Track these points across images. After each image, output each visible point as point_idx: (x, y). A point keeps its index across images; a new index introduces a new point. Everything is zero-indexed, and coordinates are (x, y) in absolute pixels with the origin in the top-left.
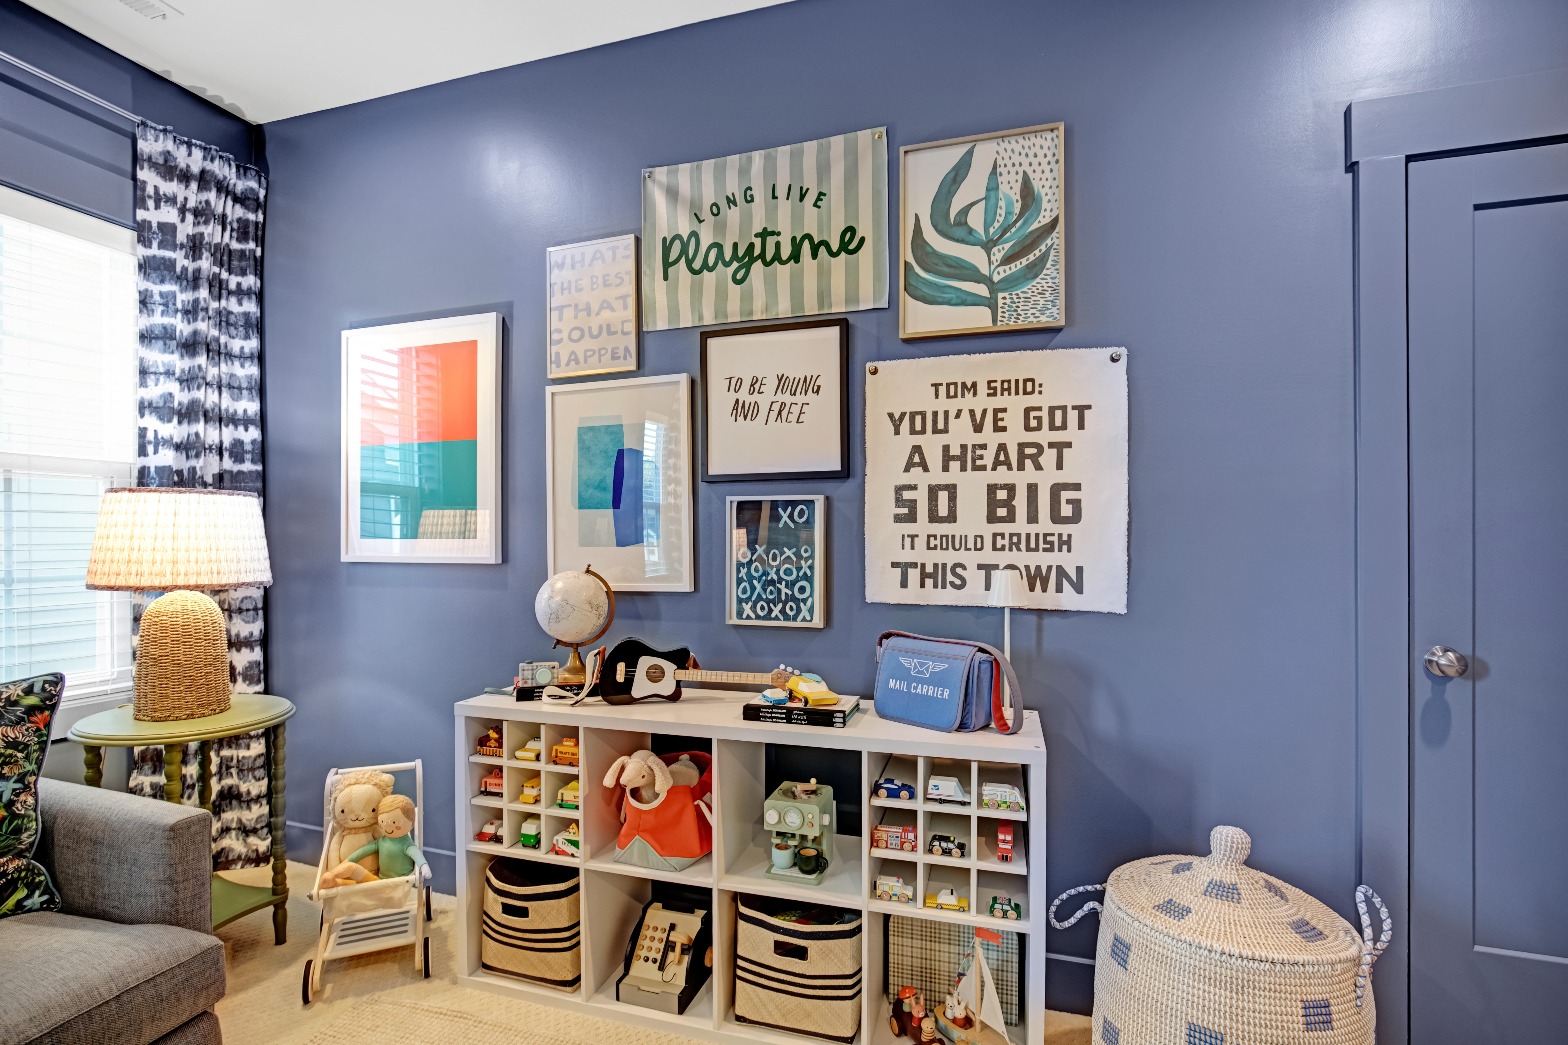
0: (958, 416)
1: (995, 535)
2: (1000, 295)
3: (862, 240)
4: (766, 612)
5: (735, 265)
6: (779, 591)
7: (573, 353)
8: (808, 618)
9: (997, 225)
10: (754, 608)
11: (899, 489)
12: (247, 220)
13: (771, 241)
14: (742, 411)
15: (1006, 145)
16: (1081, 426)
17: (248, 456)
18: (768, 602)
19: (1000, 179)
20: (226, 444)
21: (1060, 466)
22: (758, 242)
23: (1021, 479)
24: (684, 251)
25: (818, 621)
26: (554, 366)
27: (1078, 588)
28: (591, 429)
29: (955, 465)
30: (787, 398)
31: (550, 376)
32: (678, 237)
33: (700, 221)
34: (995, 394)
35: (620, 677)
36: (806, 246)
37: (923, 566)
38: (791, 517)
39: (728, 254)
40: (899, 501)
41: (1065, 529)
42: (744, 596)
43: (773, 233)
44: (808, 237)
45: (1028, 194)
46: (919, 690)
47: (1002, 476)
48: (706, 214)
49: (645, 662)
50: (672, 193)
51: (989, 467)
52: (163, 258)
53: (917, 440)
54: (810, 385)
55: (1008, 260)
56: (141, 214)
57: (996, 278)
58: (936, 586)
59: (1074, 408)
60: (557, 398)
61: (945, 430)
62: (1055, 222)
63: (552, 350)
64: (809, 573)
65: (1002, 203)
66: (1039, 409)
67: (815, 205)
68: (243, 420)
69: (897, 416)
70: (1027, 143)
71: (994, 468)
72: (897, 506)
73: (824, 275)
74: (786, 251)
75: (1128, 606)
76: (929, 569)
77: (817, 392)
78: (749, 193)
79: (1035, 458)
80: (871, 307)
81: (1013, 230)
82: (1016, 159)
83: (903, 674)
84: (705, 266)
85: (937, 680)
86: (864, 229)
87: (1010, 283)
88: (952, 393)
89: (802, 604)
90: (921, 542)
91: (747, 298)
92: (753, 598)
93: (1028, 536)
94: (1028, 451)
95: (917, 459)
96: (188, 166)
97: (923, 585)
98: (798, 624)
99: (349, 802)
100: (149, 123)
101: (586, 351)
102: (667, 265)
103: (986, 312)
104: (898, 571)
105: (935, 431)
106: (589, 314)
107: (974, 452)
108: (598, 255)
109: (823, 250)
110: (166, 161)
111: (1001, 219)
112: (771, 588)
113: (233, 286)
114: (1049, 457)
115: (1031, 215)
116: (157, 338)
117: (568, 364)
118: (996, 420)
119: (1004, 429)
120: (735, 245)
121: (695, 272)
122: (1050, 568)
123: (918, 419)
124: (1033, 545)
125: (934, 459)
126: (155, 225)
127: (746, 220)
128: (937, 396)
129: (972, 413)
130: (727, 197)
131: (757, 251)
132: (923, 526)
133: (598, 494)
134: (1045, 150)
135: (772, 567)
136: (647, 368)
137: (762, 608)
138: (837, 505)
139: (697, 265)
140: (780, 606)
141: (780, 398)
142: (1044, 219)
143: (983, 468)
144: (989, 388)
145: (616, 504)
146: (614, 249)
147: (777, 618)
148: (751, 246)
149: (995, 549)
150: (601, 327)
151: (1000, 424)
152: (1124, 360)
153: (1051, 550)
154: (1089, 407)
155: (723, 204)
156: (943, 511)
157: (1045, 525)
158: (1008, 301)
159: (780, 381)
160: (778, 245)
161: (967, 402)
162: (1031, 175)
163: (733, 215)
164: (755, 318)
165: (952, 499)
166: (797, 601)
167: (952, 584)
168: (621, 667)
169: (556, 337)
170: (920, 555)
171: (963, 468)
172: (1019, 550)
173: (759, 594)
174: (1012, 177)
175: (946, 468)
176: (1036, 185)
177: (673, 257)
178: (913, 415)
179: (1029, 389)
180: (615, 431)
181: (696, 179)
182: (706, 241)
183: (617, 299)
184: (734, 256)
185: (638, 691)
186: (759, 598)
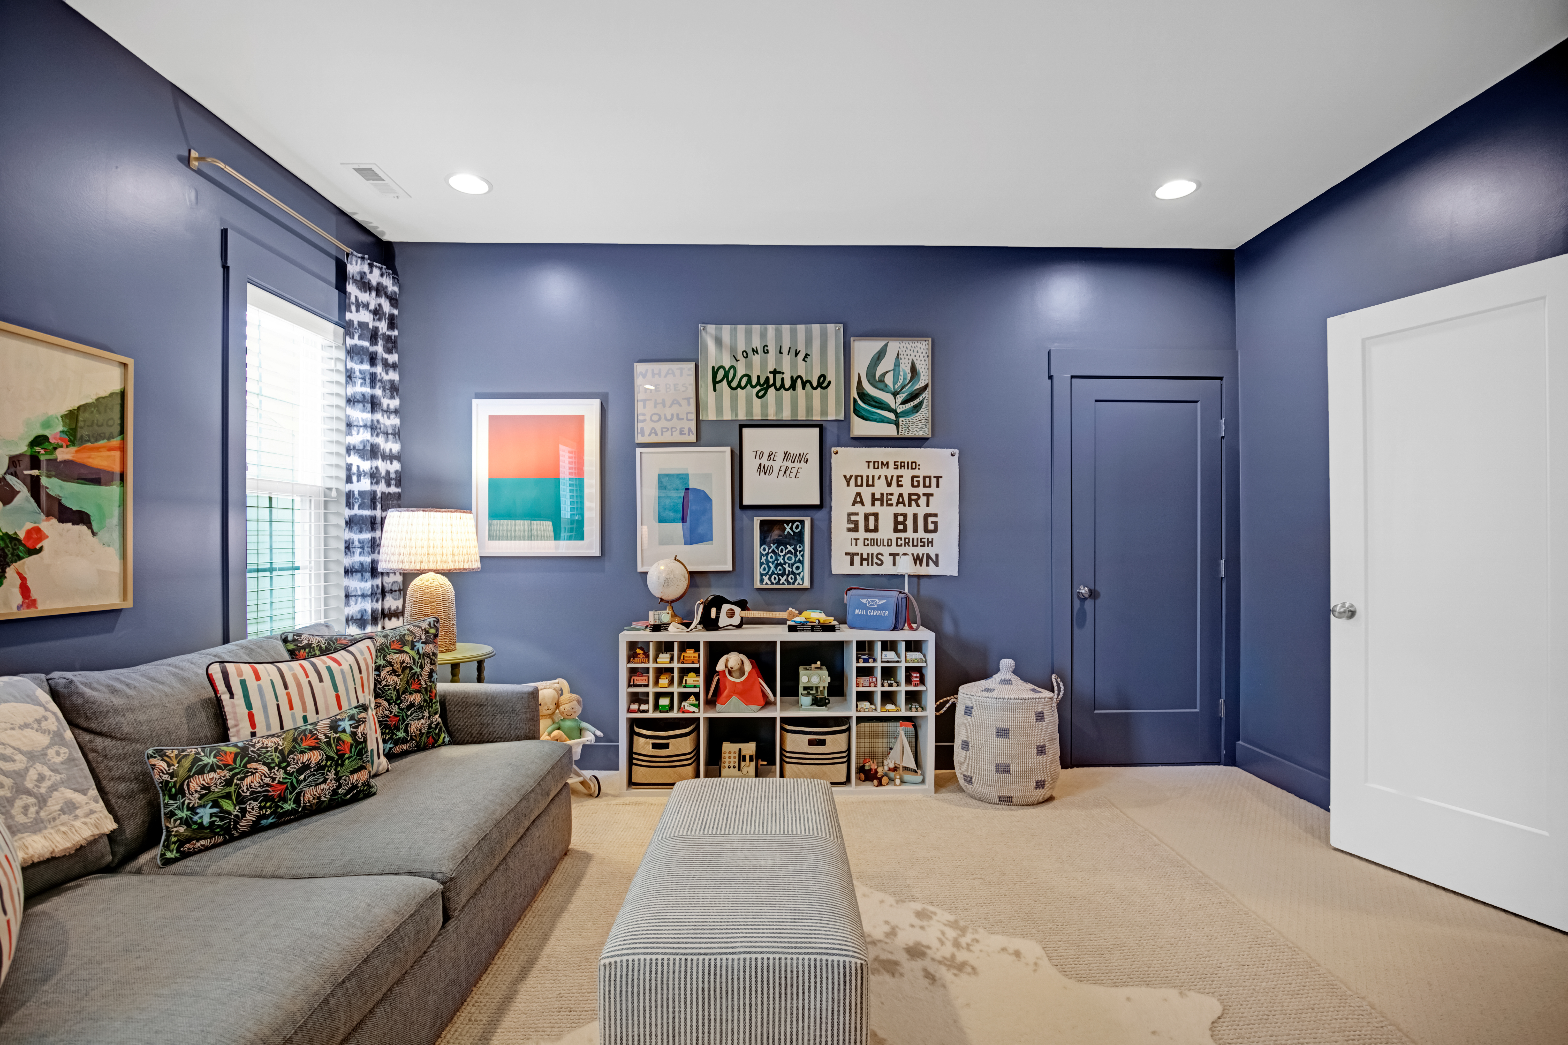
0: (879, 478)
1: (897, 539)
2: (901, 419)
3: (830, 382)
4: (777, 580)
5: (758, 388)
6: (785, 569)
7: (653, 428)
8: (801, 583)
9: (899, 384)
10: (770, 579)
11: (850, 515)
13: (779, 377)
14: (763, 469)
15: (903, 344)
16: (938, 486)
17: (393, 482)
18: (778, 575)
19: (901, 361)
20: (383, 474)
21: (928, 505)
22: (771, 376)
23: (910, 511)
24: (726, 375)
25: (807, 584)
26: (640, 435)
27: (936, 564)
28: (666, 475)
29: (878, 503)
30: (789, 464)
31: (637, 441)
32: (722, 367)
33: (736, 360)
34: (897, 468)
35: (713, 616)
36: (799, 381)
37: (862, 554)
38: (791, 528)
39: (754, 382)
40: (849, 521)
41: (930, 536)
42: (764, 572)
43: (780, 372)
44: (800, 377)
45: (914, 370)
46: (872, 613)
47: (901, 509)
48: (740, 356)
49: (726, 607)
50: (718, 341)
51: (895, 504)
52: (362, 346)
53: (859, 490)
54: (802, 458)
55: (904, 402)
56: (348, 316)
57: (899, 411)
58: (868, 565)
59: (935, 477)
60: (643, 455)
61: (873, 485)
62: (927, 386)
63: (639, 426)
64: (801, 559)
65: (901, 373)
66: (918, 477)
67: (804, 360)
68: (389, 456)
69: (848, 477)
70: (914, 345)
71: (897, 505)
72: (848, 523)
73: (809, 399)
74: (788, 384)
75: (959, 572)
76: (865, 556)
77: (807, 462)
78: (766, 348)
79: (916, 501)
80: (834, 419)
81: (907, 387)
82: (909, 352)
83: (863, 606)
84: (739, 386)
85: (881, 608)
86: (831, 377)
87: (906, 414)
88: (876, 467)
89: (797, 576)
90: (861, 542)
91: (764, 407)
92: (770, 573)
93: (913, 539)
94: (913, 497)
95: (858, 499)
96: (371, 281)
97: (862, 564)
98: (796, 586)
100: (355, 253)
101: (662, 428)
102: (715, 383)
103: (894, 427)
104: (849, 557)
105: (868, 485)
106: (664, 406)
107: (887, 497)
108: (670, 372)
109: (808, 385)
110: (362, 278)
111: (901, 381)
112: (780, 567)
114: (923, 501)
115: (915, 381)
116: (358, 401)
117: (649, 435)
118: (898, 481)
119: (902, 486)
120: (759, 377)
121: (732, 389)
122: (923, 555)
123: (859, 479)
124: (915, 544)
125: (867, 500)
126: (356, 323)
127: (764, 363)
128: (869, 468)
129: (886, 477)
130: (753, 349)
131: (771, 382)
132: (861, 534)
133: (672, 515)
134: (922, 350)
135: (780, 556)
136: (702, 442)
137: (775, 578)
138: (816, 522)
139: (734, 384)
140: (785, 577)
141: (786, 464)
142: (921, 384)
143: (891, 505)
144: (895, 465)
145: (684, 521)
146: (681, 370)
147: (783, 584)
148: (768, 378)
149: (897, 545)
150: (672, 415)
151: (900, 483)
152: (957, 456)
153: (924, 546)
154: (941, 477)
155: (750, 352)
156: (872, 526)
157: (921, 533)
158: (904, 423)
159: (785, 454)
160: (783, 379)
161: (883, 472)
162: (916, 362)
163: (756, 359)
164: (769, 418)
165: (877, 520)
166: (795, 574)
167: (876, 563)
168: (714, 610)
169: (641, 418)
170: (860, 549)
171: (882, 505)
172: (909, 546)
173: (773, 571)
174: (907, 361)
175: (873, 505)
176: (918, 367)
177: (719, 379)
178: (856, 477)
179: (914, 467)
180: (684, 478)
181: (733, 335)
182: (740, 372)
183: (684, 399)
184: (758, 383)
185: (721, 624)
186: (773, 573)
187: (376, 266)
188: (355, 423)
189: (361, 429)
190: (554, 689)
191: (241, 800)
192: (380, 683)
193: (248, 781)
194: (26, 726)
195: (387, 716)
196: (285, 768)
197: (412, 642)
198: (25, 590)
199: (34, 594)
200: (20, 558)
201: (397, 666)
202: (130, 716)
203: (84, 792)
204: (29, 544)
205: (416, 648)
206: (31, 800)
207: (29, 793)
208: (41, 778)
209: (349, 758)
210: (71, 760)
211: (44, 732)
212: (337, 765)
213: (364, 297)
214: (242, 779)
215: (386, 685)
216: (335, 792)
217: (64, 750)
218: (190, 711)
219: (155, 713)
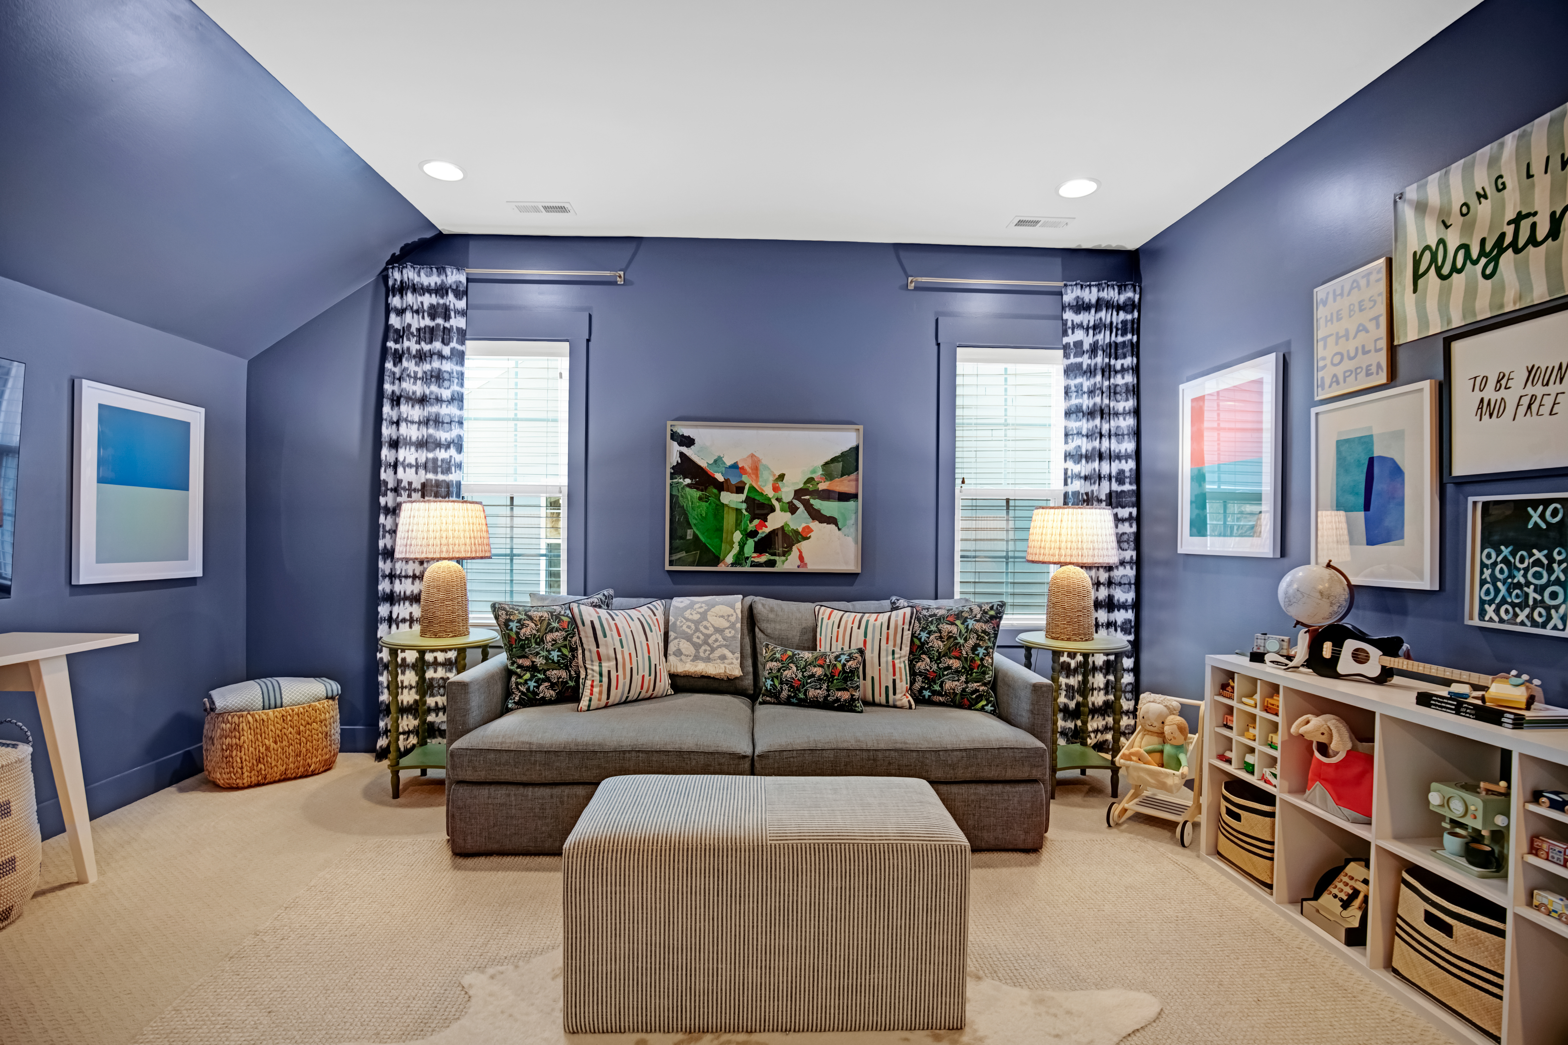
4: (1510, 616)
5: (1483, 260)
6: (1527, 595)
7: (1335, 376)
8: (1561, 626)
10: (1497, 611)
12: (1126, 321)
13: (1525, 225)
14: (1487, 409)
17: (1127, 480)
18: (1514, 605)
20: (1114, 473)
22: (1510, 230)
24: (1434, 259)
28: (1347, 441)
30: (1538, 390)
31: (1317, 399)
32: (1428, 247)
33: (1447, 227)
35: (1327, 654)
38: (1542, 516)
39: (1475, 252)
42: (1487, 598)
43: (1528, 215)
48: (1454, 218)
49: (1350, 645)
50: (1421, 207)
52: (1076, 363)
54: (1565, 373)
56: (1066, 340)
60: (1320, 417)
63: (1319, 375)
64: (1562, 578)
68: (1125, 456)
74: (1543, 230)
78: (1500, 181)
84: (1455, 269)
89: (1553, 612)
91: (1498, 292)
92: (1498, 601)
96: (1090, 300)
98: (1548, 632)
99: (1147, 712)
100: (1068, 283)
101: (1345, 372)
102: (1417, 277)
106: (1347, 340)
108: (1355, 284)
110: (1078, 302)
112: (1517, 591)
113: (1118, 367)
116: (1073, 413)
117: (1330, 386)
120: (1483, 241)
121: (1443, 278)
126: (1072, 344)
127: (1499, 209)
130: (1478, 194)
131: (1508, 240)
133: (1351, 499)
135: (1519, 570)
136: (1397, 380)
137: (1507, 611)
139: (1446, 271)
140: (1527, 611)
141: (1530, 390)
145: (1367, 507)
146: (1368, 276)
147: (1522, 623)
148: (1503, 235)
150: (1357, 349)
155: (1473, 201)
159: (1530, 372)
160: (1534, 226)
163: (1483, 210)
164: (1507, 310)
166: (1548, 608)
168: (1328, 645)
169: (1321, 364)
173: (1503, 598)
177: (1422, 269)
180: (1367, 441)
181: (1444, 187)
182: (1453, 243)
183: (1371, 320)
184: (1482, 253)
185: (1341, 669)
186: (1504, 601)
187: (1093, 285)
188: (1071, 433)
189: (1075, 437)
190: (1166, 706)
191: (781, 683)
192: (928, 643)
193: (786, 672)
194: (723, 617)
195: (928, 670)
196: (803, 672)
197: (967, 618)
198: (801, 558)
199: (806, 560)
200: (800, 542)
201: (944, 634)
202: (773, 625)
203: (733, 653)
204: (804, 535)
205: (966, 624)
206: (709, 648)
207: (709, 645)
208: (716, 640)
209: (837, 679)
210: (734, 637)
211: (728, 621)
212: (829, 681)
213: (1079, 318)
214: (784, 671)
215: (931, 647)
216: (826, 697)
217: (733, 632)
218: (804, 631)
219: (784, 626)
